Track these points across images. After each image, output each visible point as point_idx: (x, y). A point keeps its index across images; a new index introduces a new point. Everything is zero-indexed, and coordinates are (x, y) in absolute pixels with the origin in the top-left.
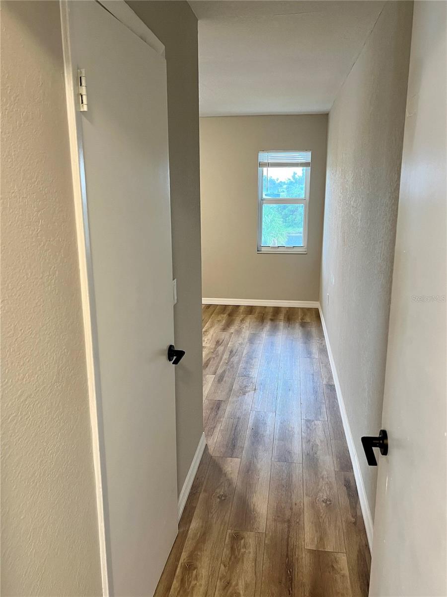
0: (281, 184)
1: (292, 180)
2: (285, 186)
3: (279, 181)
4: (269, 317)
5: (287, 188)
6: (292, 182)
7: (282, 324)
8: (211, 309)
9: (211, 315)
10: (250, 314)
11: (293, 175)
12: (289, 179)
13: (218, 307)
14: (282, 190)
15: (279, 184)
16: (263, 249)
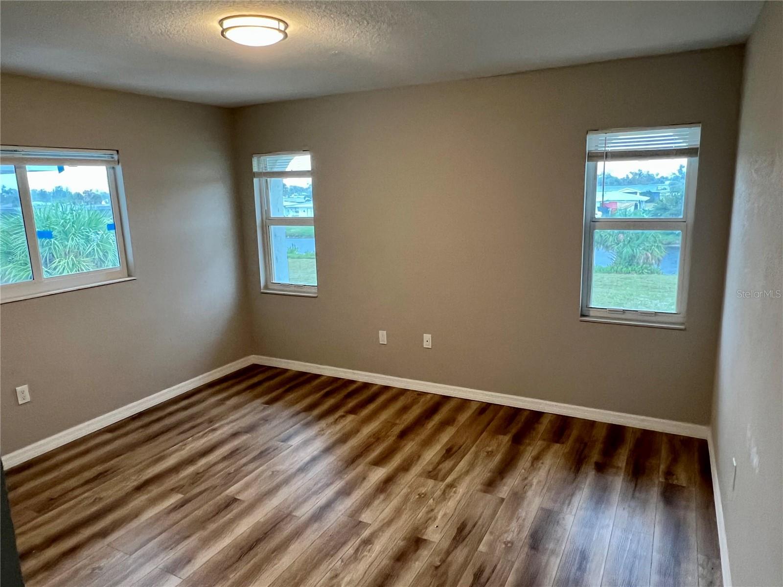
0: (662, 180)
1: (678, 174)
2: (667, 183)
3: (659, 177)
4: (595, 456)
5: (670, 185)
6: (677, 177)
7: (618, 483)
8: (488, 414)
9: (482, 433)
10: (557, 442)
11: (679, 168)
12: (674, 174)
13: (501, 413)
14: (663, 187)
15: (659, 179)
16: (592, 313)
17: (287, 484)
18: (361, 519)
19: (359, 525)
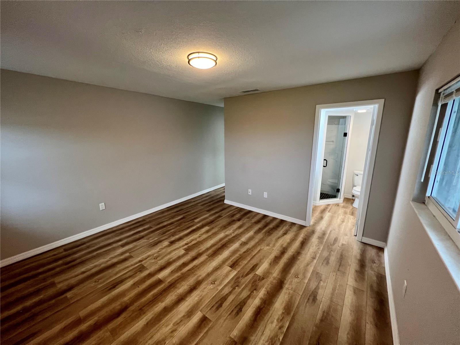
17: (208, 273)
18: (185, 251)
19: (186, 250)
